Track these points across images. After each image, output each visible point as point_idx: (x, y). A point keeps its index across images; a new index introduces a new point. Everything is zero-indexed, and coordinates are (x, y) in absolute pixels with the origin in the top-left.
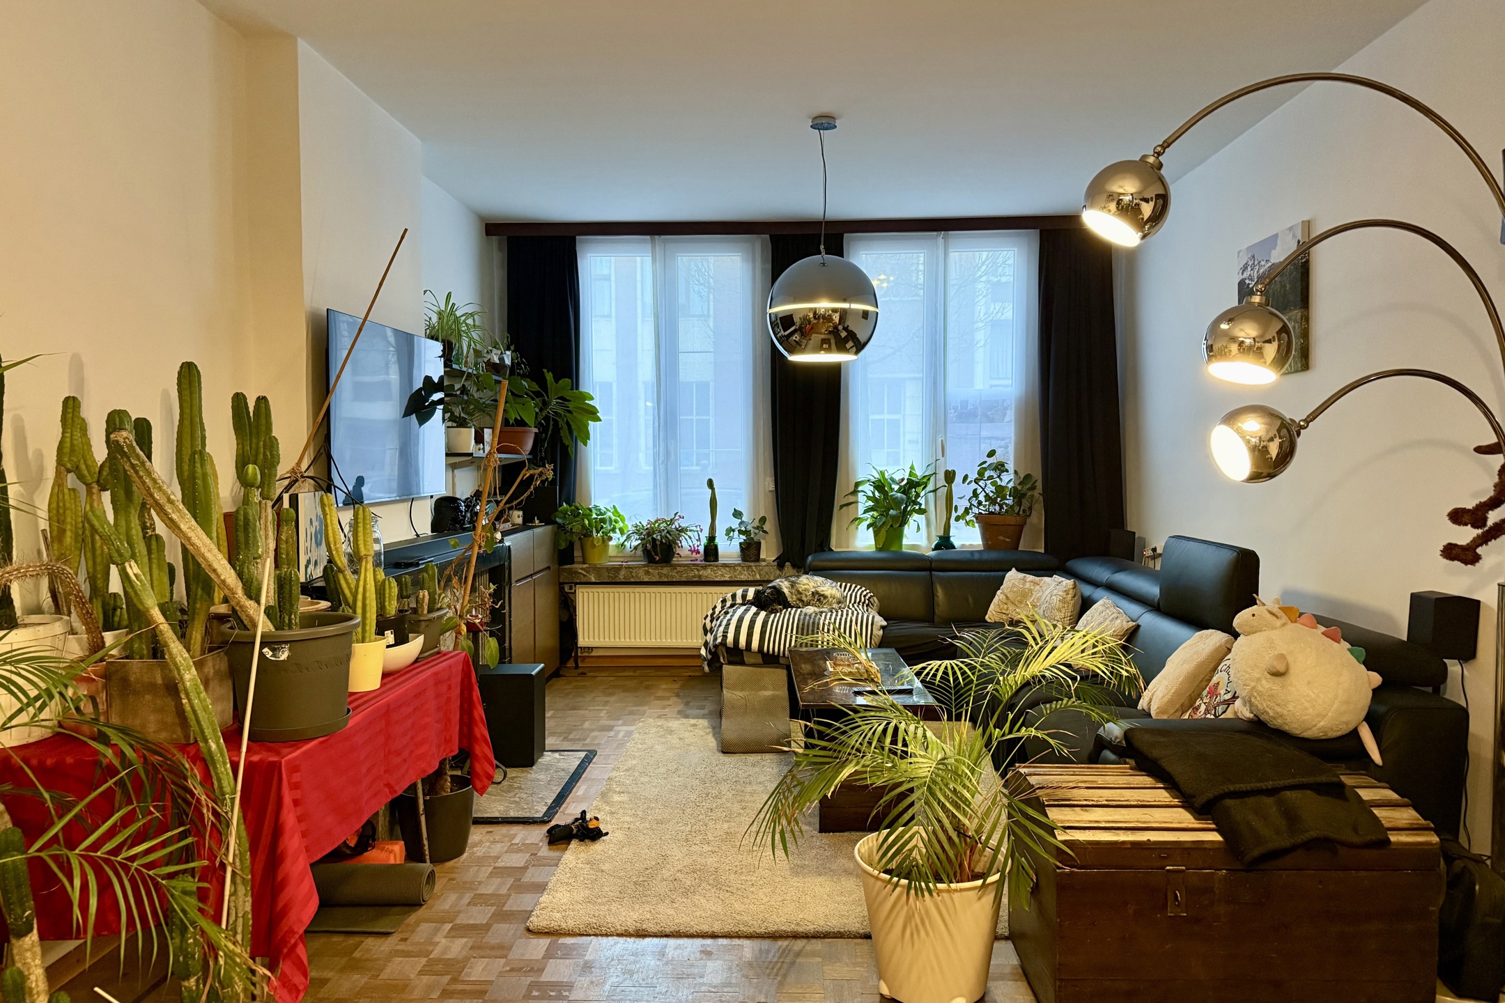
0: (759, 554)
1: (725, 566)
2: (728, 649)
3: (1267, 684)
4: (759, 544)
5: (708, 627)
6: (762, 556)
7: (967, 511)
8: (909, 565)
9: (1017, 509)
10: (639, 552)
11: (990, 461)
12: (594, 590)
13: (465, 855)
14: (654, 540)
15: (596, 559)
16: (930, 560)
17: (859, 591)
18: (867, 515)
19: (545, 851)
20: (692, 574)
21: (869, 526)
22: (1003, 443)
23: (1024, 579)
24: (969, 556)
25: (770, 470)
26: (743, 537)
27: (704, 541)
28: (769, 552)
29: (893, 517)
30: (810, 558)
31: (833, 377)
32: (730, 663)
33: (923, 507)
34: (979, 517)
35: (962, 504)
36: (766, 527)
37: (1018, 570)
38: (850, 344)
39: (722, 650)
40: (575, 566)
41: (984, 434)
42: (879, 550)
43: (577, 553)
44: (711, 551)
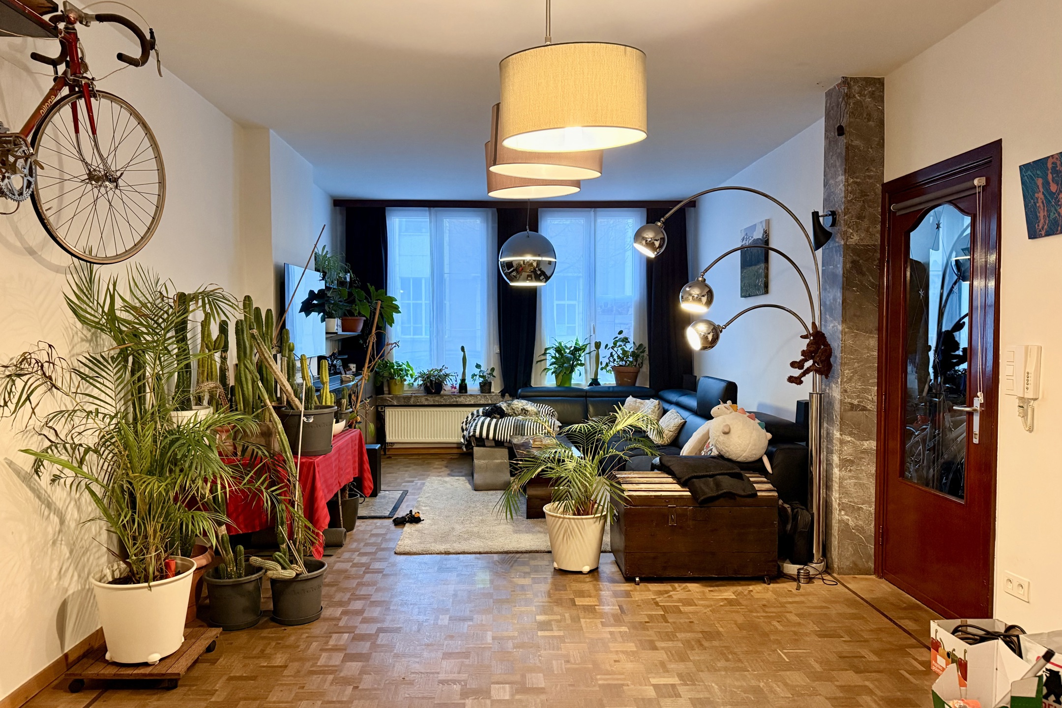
0: (490, 389)
1: (471, 395)
2: (476, 439)
3: (722, 438)
4: (490, 383)
5: (464, 428)
6: (492, 390)
7: (607, 365)
8: (574, 394)
9: (635, 363)
10: (422, 388)
11: (621, 336)
12: (396, 410)
13: (355, 530)
14: (431, 381)
15: (397, 391)
16: (586, 391)
17: (546, 408)
18: (552, 367)
19: (392, 526)
20: (453, 400)
21: (552, 373)
22: (627, 326)
23: (636, 402)
24: (607, 389)
25: (497, 341)
26: (482, 379)
27: (459, 382)
28: (496, 388)
29: (566, 367)
30: (520, 391)
31: (533, 294)
32: (477, 446)
33: (583, 362)
34: (614, 368)
35: (605, 361)
36: (494, 374)
37: (633, 397)
38: (542, 277)
39: (473, 439)
40: (385, 396)
41: (617, 321)
42: (558, 386)
43: (386, 389)
44: (463, 388)
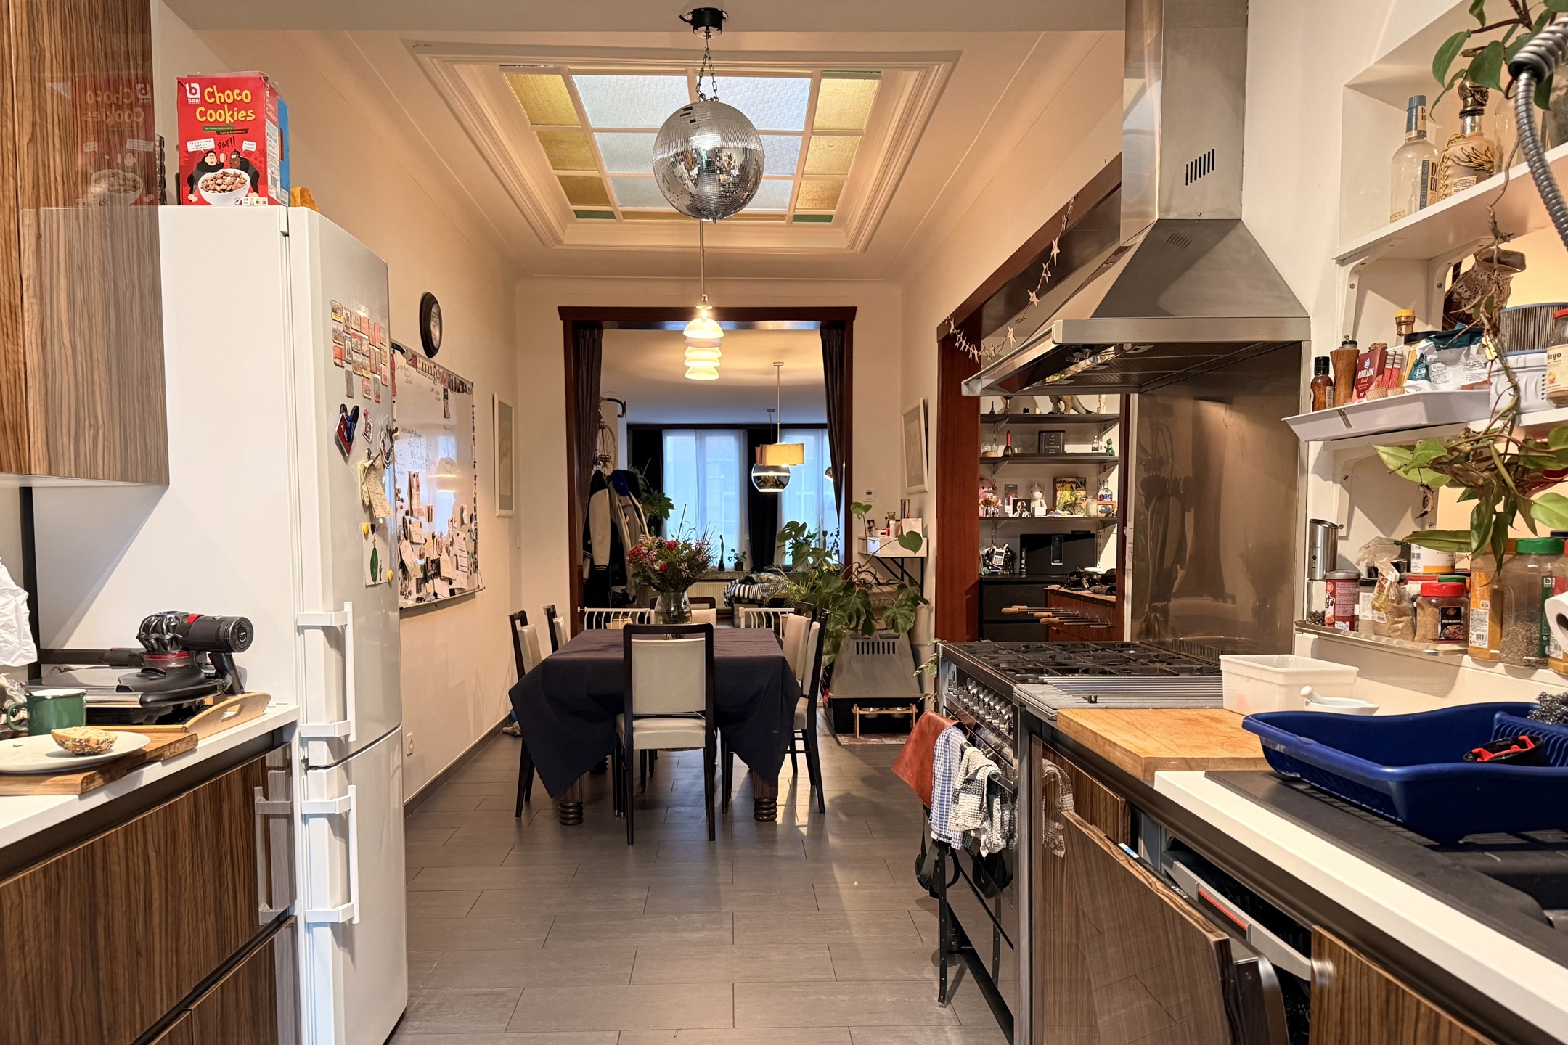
2: (736, 598)
4: (742, 564)
5: (726, 592)
6: (744, 567)
18: (789, 550)
20: (714, 577)
21: (791, 555)
25: (747, 531)
26: (736, 560)
27: (719, 562)
28: (747, 566)
30: (765, 568)
31: (775, 498)
36: (746, 556)
38: (781, 486)
39: (733, 599)
44: (721, 566)
